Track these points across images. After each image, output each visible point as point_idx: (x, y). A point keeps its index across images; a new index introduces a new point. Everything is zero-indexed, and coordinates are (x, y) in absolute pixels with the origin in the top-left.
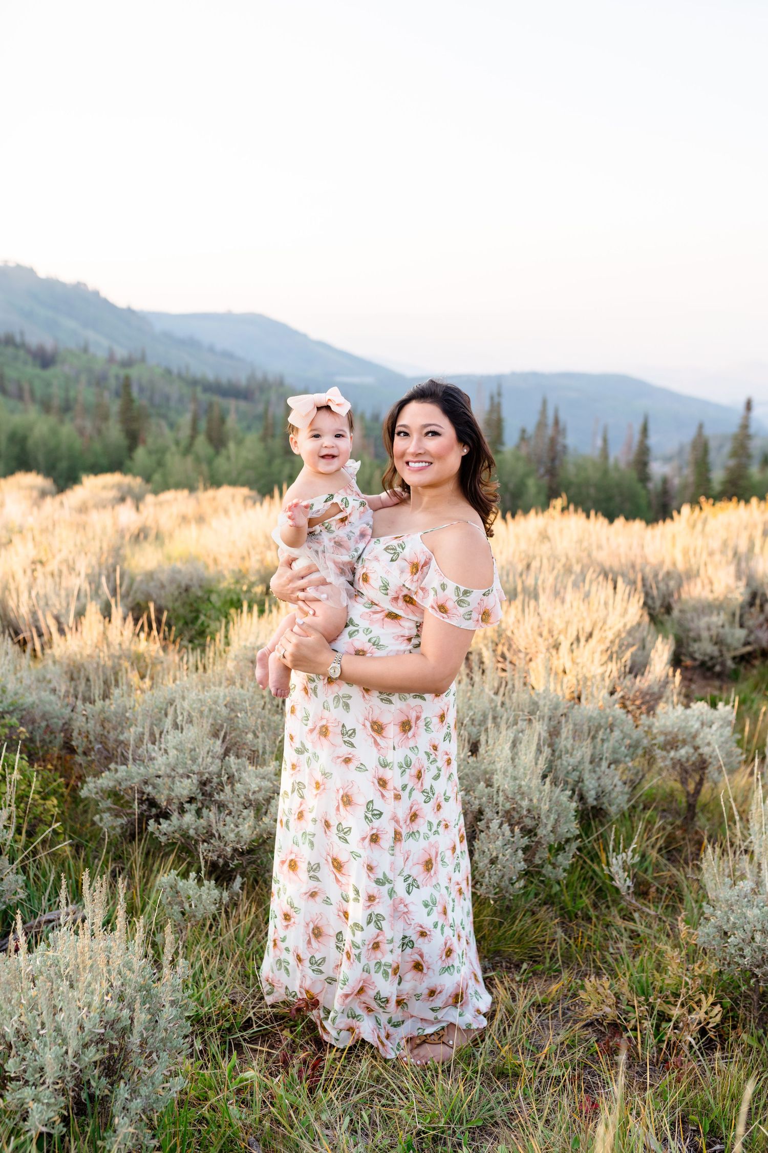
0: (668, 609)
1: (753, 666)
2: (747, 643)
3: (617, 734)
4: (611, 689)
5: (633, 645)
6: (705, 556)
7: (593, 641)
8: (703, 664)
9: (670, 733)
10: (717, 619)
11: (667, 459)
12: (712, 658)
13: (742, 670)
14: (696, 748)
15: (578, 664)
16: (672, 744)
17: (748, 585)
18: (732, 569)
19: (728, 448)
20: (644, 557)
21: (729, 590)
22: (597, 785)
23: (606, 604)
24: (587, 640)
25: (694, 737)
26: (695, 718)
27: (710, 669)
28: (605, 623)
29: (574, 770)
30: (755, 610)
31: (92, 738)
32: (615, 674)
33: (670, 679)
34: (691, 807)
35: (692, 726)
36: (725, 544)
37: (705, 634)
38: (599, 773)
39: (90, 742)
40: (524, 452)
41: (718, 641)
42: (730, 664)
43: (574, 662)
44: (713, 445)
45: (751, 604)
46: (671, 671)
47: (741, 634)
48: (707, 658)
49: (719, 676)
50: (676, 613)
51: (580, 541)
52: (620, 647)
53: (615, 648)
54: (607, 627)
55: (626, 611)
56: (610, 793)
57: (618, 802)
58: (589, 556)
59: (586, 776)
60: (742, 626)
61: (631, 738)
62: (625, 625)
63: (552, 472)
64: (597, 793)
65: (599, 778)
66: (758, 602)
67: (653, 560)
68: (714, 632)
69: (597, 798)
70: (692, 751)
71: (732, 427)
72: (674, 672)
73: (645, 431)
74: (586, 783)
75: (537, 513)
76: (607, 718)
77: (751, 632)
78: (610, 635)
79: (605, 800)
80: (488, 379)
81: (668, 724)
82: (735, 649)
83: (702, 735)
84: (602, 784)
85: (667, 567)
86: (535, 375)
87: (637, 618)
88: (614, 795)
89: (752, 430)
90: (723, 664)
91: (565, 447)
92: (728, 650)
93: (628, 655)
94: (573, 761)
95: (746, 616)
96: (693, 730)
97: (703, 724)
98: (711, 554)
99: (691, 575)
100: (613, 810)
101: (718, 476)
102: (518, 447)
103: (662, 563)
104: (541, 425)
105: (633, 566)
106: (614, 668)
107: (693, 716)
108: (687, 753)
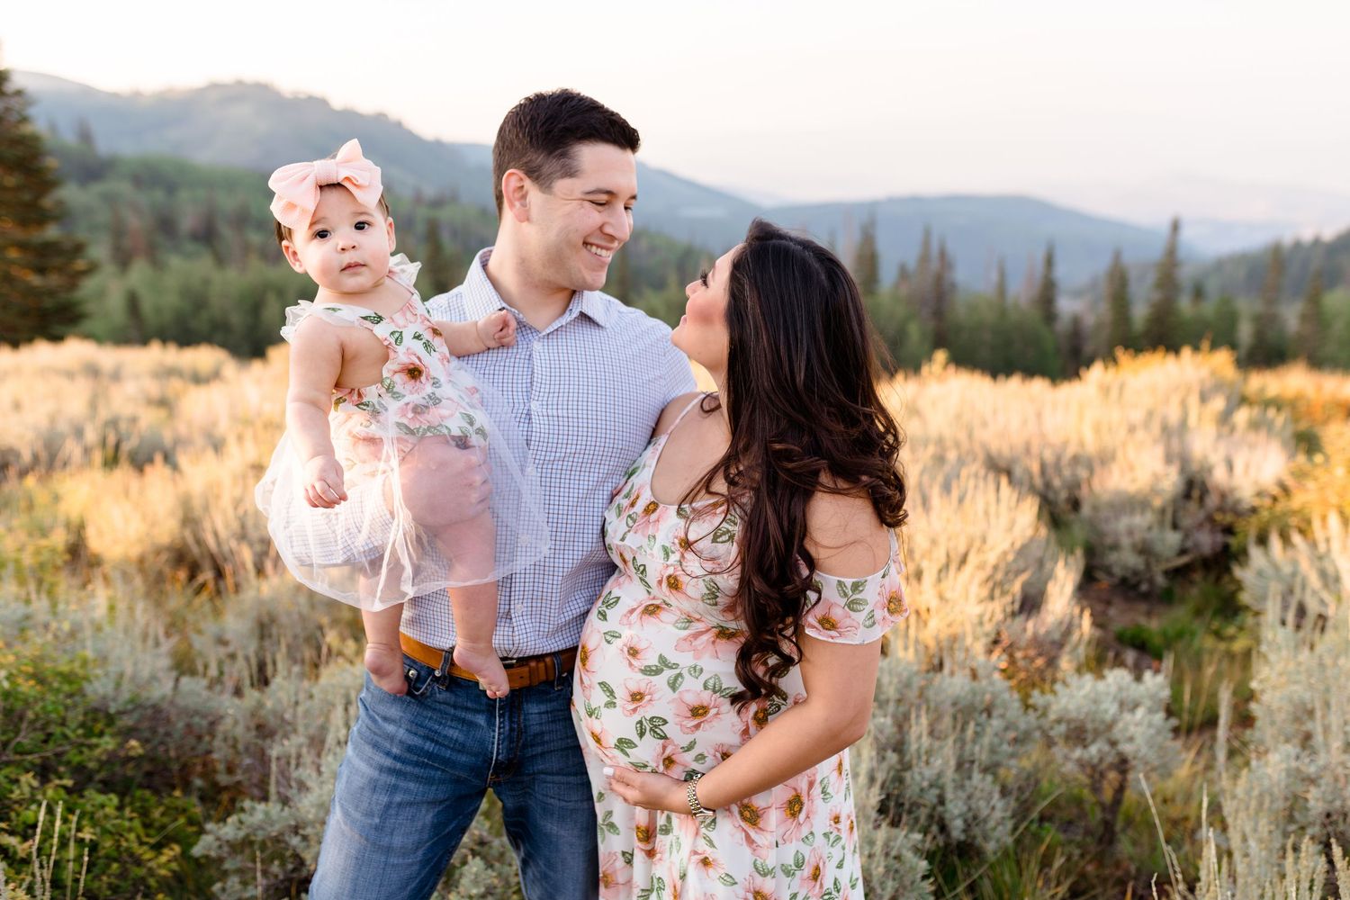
0: (1075, 504)
1: (1192, 583)
2: (1183, 552)
3: (996, 723)
4: (993, 636)
5: (1023, 571)
6: (1122, 433)
7: (969, 568)
8: (1124, 581)
9: (1074, 721)
10: (1141, 521)
11: (1077, 294)
12: (1136, 573)
13: (1177, 590)
14: (1113, 744)
15: (947, 601)
16: (1078, 735)
17: (1183, 470)
18: (1159, 451)
19: (1152, 278)
20: (1043, 436)
21: (1156, 477)
22: (965, 809)
23: (986, 513)
24: (959, 568)
25: (1110, 726)
26: (1110, 698)
27: (1135, 587)
28: (984, 540)
29: (931, 786)
30: (1192, 506)
31: (240, 747)
32: (999, 616)
33: (1076, 621)
34: (1108, 826)
35: (1106, 711)
36: (1150, 414)
37: (1125, 541)
38: (969, 790)
39: (238, 753)
40: (904, 291)
41: (1145, 550)
42: (1160, 580)
43: (941, 597)
44: (1133, 275)
45: (1187, 495)
46: (1077, 611)
47: (1173, 539)
48: (1128, 575)
49: (1146, 597)
50: (1086, 510)
51: (958, 417)
52: (1007, 573)
53: (999, 576)
54: (987, 547)
55: (1012, 524)
56: (985, 821)
57: (998, 835)
58: (970, 436)
59: (949, 795)
60: (1175, 526)
61: (1017, 729)
62: (1013, 544)
63: (938, 314)
64: (965, 821)
65: (970, 797)
66: (1196, 493)
67: (1055, 438)
68: (1138, 537)
69: (967, 828)
70: (1106, 748)
71: (1156, 252)
72: (1082, 611)
73: (1049, 262)
74: (949, 806)
75: (906, 378)
76: (984, 694)
77: (1187, 536)
78: (992, 558)
79: (977, 831)
80: (860, 206)
81: (1071, 707)
82: (1168, 560)
83: (1120, 725)
84: (974, 806)
85: (1071, 450)
86: (916, 200)
87: (1029, 532)
88: (991, 824)
89: (1182, 253)
90: (1151, 581)
91: (953, 286)
92: (1158, 561)
93: (1017, 587)
94: (929, 773)
95: (1181, 514)
96: (1108, 717)
97: (1122, 704)
98: (1132, 429)
99: (1106, 458)
100: (990, 847)
101: (1140, 312)
102: (897, 286)
103: (1065, 444)
104: (924, 258)
105: (1028, 450)
106: (997, 608)
107: (1108, 694)
108: (1100, 751)
